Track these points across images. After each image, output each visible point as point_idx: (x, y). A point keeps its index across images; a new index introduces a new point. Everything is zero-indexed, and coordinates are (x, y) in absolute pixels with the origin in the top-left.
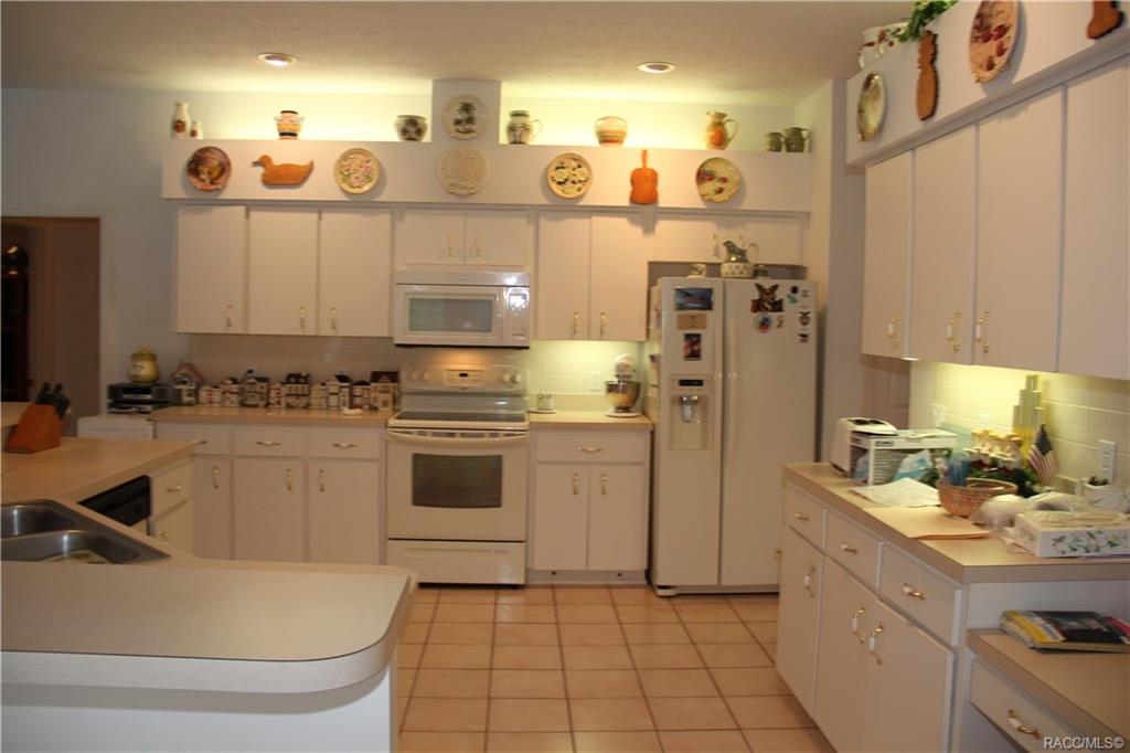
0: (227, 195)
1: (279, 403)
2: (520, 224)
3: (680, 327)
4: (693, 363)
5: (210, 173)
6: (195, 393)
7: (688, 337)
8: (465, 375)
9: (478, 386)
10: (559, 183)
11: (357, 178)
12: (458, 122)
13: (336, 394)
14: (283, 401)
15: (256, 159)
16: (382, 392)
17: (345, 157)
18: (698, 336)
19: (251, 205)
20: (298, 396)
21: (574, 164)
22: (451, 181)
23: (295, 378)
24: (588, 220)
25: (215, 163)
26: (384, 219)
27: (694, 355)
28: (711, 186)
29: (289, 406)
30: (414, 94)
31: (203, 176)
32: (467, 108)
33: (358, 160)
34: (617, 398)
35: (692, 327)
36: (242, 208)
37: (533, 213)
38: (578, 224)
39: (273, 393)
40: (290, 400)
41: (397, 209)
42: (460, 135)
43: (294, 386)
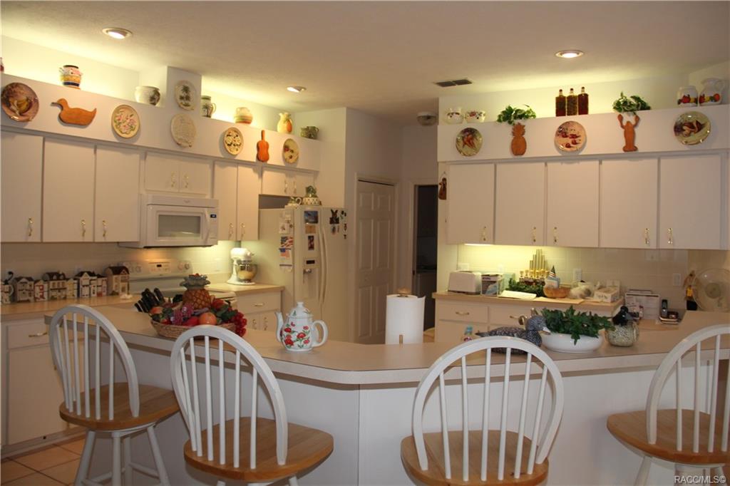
0: (29, 126)
1: (42, 297)
2: (206, 168)
3: (307, 232)
4: (311, 251)
5: (19, 106)
7: (309, 237)
8: (159, 266)
10: (228, 145)
11: (125, 126)
12: (182, 98)
13: (87, 286)
14: (46, 295)
15: (55, 101)
17: (117, 110)
18: (313, 237)
19: (48, 136)
20: (59, 290)
21: (235, 134)
22: (181, 137)
23: (52, 276)
24: (235, 169)
25: (24, 98)
26: (135, 157)
27: (311, 247)
28: (288, 154)
29: (53, 299)
30: (157, 76)
31: (13, 107)
32: (186, 89)
33: (126, 113)
35: (311, 232)
36: (41, 139)
37: (214, 161)
38: (231, 170)
39: (37, 289)
40: (54, 294)
41: (146, 152)
42: (182, 106)
43: (56, 282)
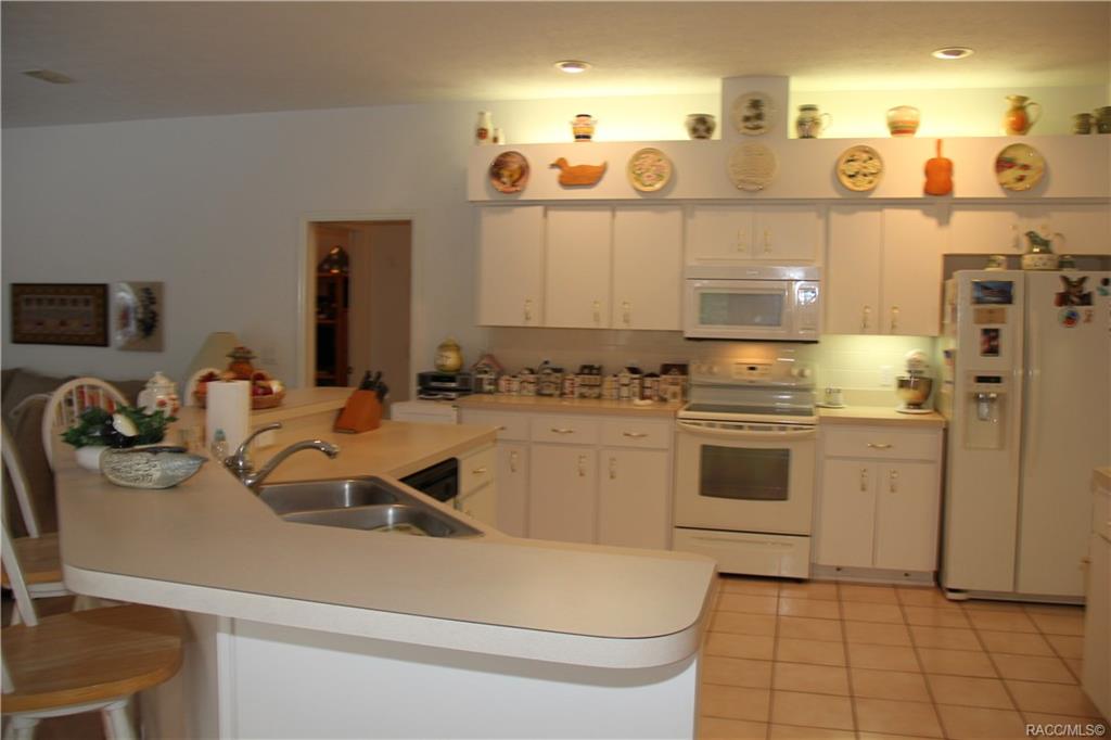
0: (525, 197)
1: (572, 393)
2: (810, 220)
3: (978, 321)
4: (991, 359)
5: (511, 176)
6: (495, 382)
7: (986, 332)
8: (752, 369)
9: (767, 381)
10: (851, 176)
11: (649, 176)
12: (747, 119)
13: (626, 385)
14: (577, 391)
15: (552, 162)
16: (673, 384)
17: (637, 156)
18: (996, 331)
19: (549, 205)
20: (591, 386)
21: (865, 156)
22: (742, 177)
23: (588, 369)
24: (878, 214)
25: (515, 166)
26: (675, 216)
27: (992, 350)
28: (1010, 174)
29: (583, 396)
30: (703, 93)
31: (505, 180)
32: (756, 104)
33: (649, 160)
34: (909, 394)
35: (990, 322)
36: (539, 209)
37: (822, 206)
38: (869, 218)
39: (567, 384)
40: (584, 390)
41: (688, 206)
42: (747, 131)
43: (586, 376)
